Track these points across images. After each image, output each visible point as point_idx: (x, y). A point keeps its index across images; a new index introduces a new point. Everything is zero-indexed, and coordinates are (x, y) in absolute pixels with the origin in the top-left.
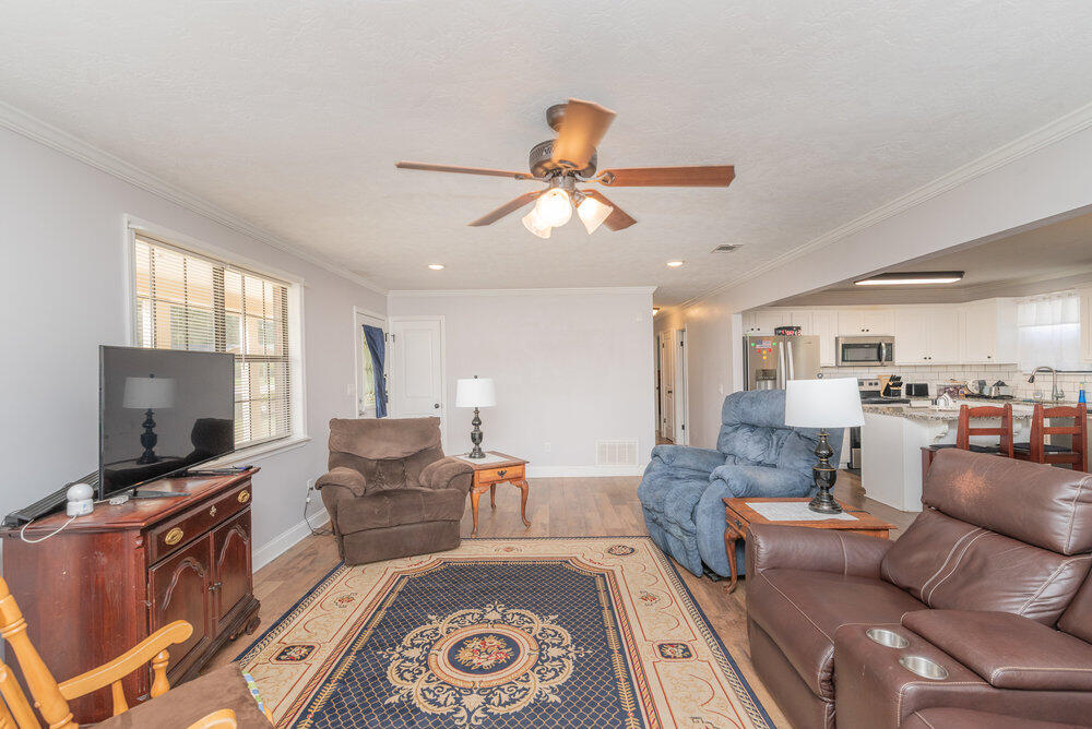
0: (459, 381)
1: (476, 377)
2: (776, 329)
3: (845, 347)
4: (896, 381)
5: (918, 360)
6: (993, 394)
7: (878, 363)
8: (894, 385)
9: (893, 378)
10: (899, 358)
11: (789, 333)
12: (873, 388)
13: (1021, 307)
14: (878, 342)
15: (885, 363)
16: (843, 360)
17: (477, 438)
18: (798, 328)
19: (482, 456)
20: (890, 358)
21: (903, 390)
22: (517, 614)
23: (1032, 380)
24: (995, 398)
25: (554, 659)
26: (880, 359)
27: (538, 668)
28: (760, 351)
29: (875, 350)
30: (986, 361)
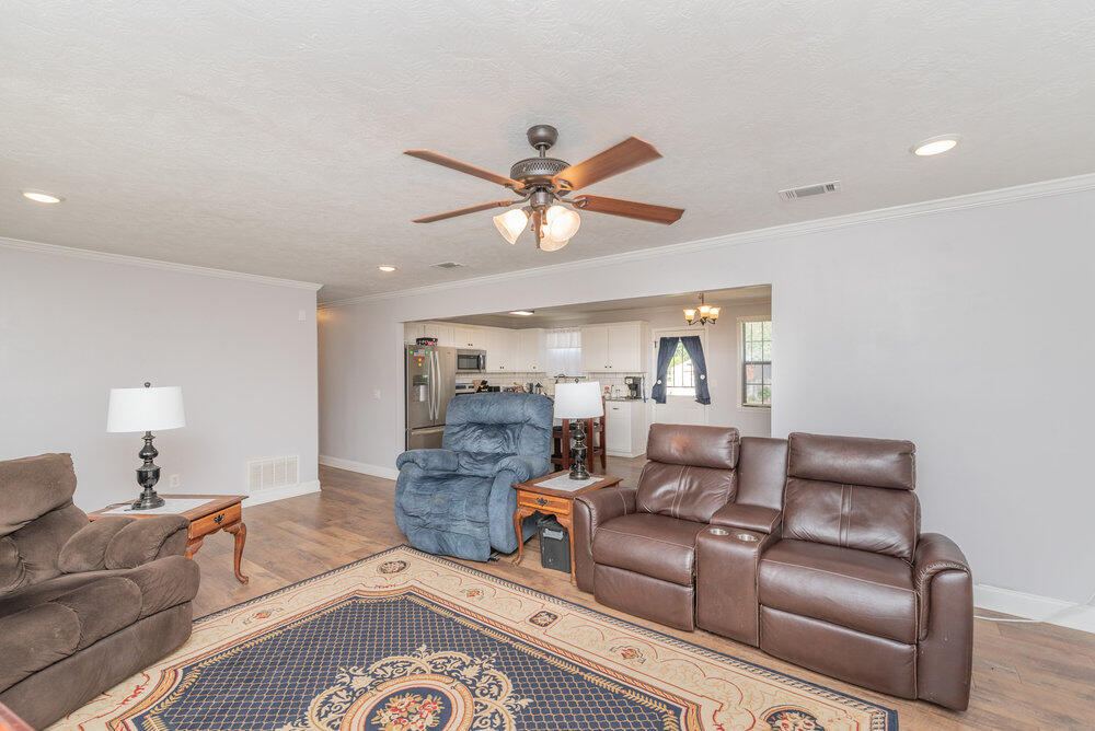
0: (113, 391)
1: (148, 385)
2: (418, 340)
3: (459, 357)
5: (498, 370)
7: (478, 371)
8: (484, 388)
9: (483, 383)
10: (489, 368)
11: (430, 343)
13: (548, 336)
14: (478, 354)
15: (482, 371)
16: (458, 368)
17: (146, 478)
18: (436, 340)
19: (158, 502)
22: (387, 665)
25: (479, 678)
26: (478, 368)
27: (478, 692)
28: (416, 358)
29: (477, 362)
30: (531, 370)
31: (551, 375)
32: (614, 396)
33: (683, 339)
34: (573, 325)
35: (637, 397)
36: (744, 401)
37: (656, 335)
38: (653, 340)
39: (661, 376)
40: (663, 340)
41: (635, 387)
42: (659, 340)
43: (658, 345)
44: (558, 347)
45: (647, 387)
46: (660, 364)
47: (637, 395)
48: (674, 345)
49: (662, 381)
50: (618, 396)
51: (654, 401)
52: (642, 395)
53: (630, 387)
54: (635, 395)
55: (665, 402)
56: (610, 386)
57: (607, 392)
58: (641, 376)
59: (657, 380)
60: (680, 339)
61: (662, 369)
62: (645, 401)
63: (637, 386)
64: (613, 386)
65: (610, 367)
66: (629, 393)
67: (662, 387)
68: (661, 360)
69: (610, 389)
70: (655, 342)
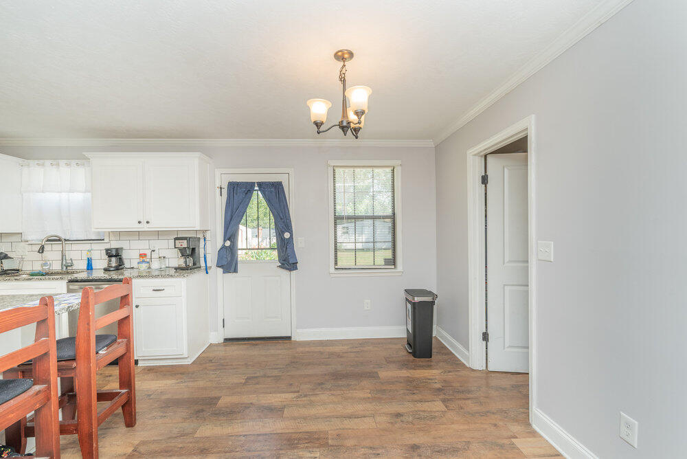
23: (42, 250)
31: (36, 236)
32: (155, 265)
33: (260, 185)
34: (77, 156)
35: (195, 266)
36: (336, 263)
37: (222, 178)
38: (218, 185)
39: (231, 235)
40: (233, 187)
41: (190, 252)
42: (225, 186)
43: (225, 192)
44: (71, 191)
45: (209, 249)
46: (229, 218)
47: (194, 264)
48: (249, 193)
49: (231, 242)
50: (163, 266)
51: (220, 270)
52: (202, 264)
53: (183, 252)
54: (191, 264)
55: (235, 271)
56: (148, 252)
57: (144, 261)
58: (200, 236)
59: (225, 241)
60: (256, 185)
61: (231, 225)
62: (207, 273)
63: (193, 250)
64: (154, 251)
65: (148, 222)
66: (181, 262)
67: (231, 250)
68: (229, 214)
69: (149, 256)
70: (221, 188)
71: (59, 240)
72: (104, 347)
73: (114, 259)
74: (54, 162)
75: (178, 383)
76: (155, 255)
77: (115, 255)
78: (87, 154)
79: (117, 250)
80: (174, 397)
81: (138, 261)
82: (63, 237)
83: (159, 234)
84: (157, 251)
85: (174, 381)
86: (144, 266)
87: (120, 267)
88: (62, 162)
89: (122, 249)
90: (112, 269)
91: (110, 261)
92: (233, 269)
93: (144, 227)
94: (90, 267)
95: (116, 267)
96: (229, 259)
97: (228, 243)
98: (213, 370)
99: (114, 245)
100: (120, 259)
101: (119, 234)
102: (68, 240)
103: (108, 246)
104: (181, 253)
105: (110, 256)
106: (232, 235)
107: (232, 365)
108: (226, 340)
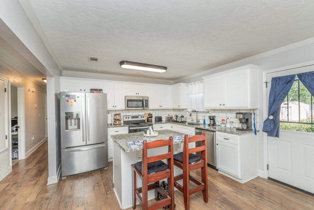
3: (128, 100)
4: (150, 116)
5: (158, 107)
6: (180, 121)
7: (142, 108)
8: (149, 118)
9: (149, 114)
10: (151, 106)
12: (143, 119)
14: (142, 99)
15: (145, 108)
16: (128, 107)
20: (147, 106)
21: (153, 120)
23: (191, 115)
24: (180, 122)
26: (142, 106)
29: (141, 103)
30: (178, 108)
31: (190, 110)
32: (228, 126)
33: (300, 76)
35: (248, 129)
37: (266, 76)
38: (264, 81)
40: (276, 81)
41: (245, 121)
42: (270, 81)
43: (269, 85)
44: (199, 93)
46: (272, 101)
47: (248, 128)
48: (289, 83)
49: (274, 116)
50: (232, 127)
51: (265, 134)
52: (253, 128)
53: (241, 120)
54: (245, 128)
55: (277, 135)
56: (225, 119)
57: (223, 123)
58: (252, 112)
59: (269, 116)
60: (296, 76)
61: (274, 105)
62: (256, 134)
63: (247, 120)
64: (228, 118)
65: (224, 105)
66: (239, 126)
67: (274, 122)
68: (272, 98)
69: (226, 121)
70: (267, 83)
71: (196, 112)
72: (194, 162)
73: (212, 121)
74: (194, 83)
75: (233, 192)
76: (228, 121)
77: (212, 119)
78: (202, 78)
79: (213, 117)
80: (229, 199)
81: (221, 122)
82: (197, 111)
83: (230, 111)
84: (229, 118)
85: (231, 189)
86: (223, 126)
87: (214, 124)
88: (197, 83)
89: (215, 116)
90: (211, 125)
91: (211, 121)
92: (275, 134)
93: (223, 107)
94: (204, 123)
95: (213, 124)
96: (272, 127)
97: (271, 117)
98: (255, 195)
99: (213, 114)
100: (214, 121)
101: (215, 110)
102: (198, 112)
103: (210, 115)
104: (240, 121)
105: (211, 119)
106: (274, 112)
107: (269, 198)
108: (269, 178)
